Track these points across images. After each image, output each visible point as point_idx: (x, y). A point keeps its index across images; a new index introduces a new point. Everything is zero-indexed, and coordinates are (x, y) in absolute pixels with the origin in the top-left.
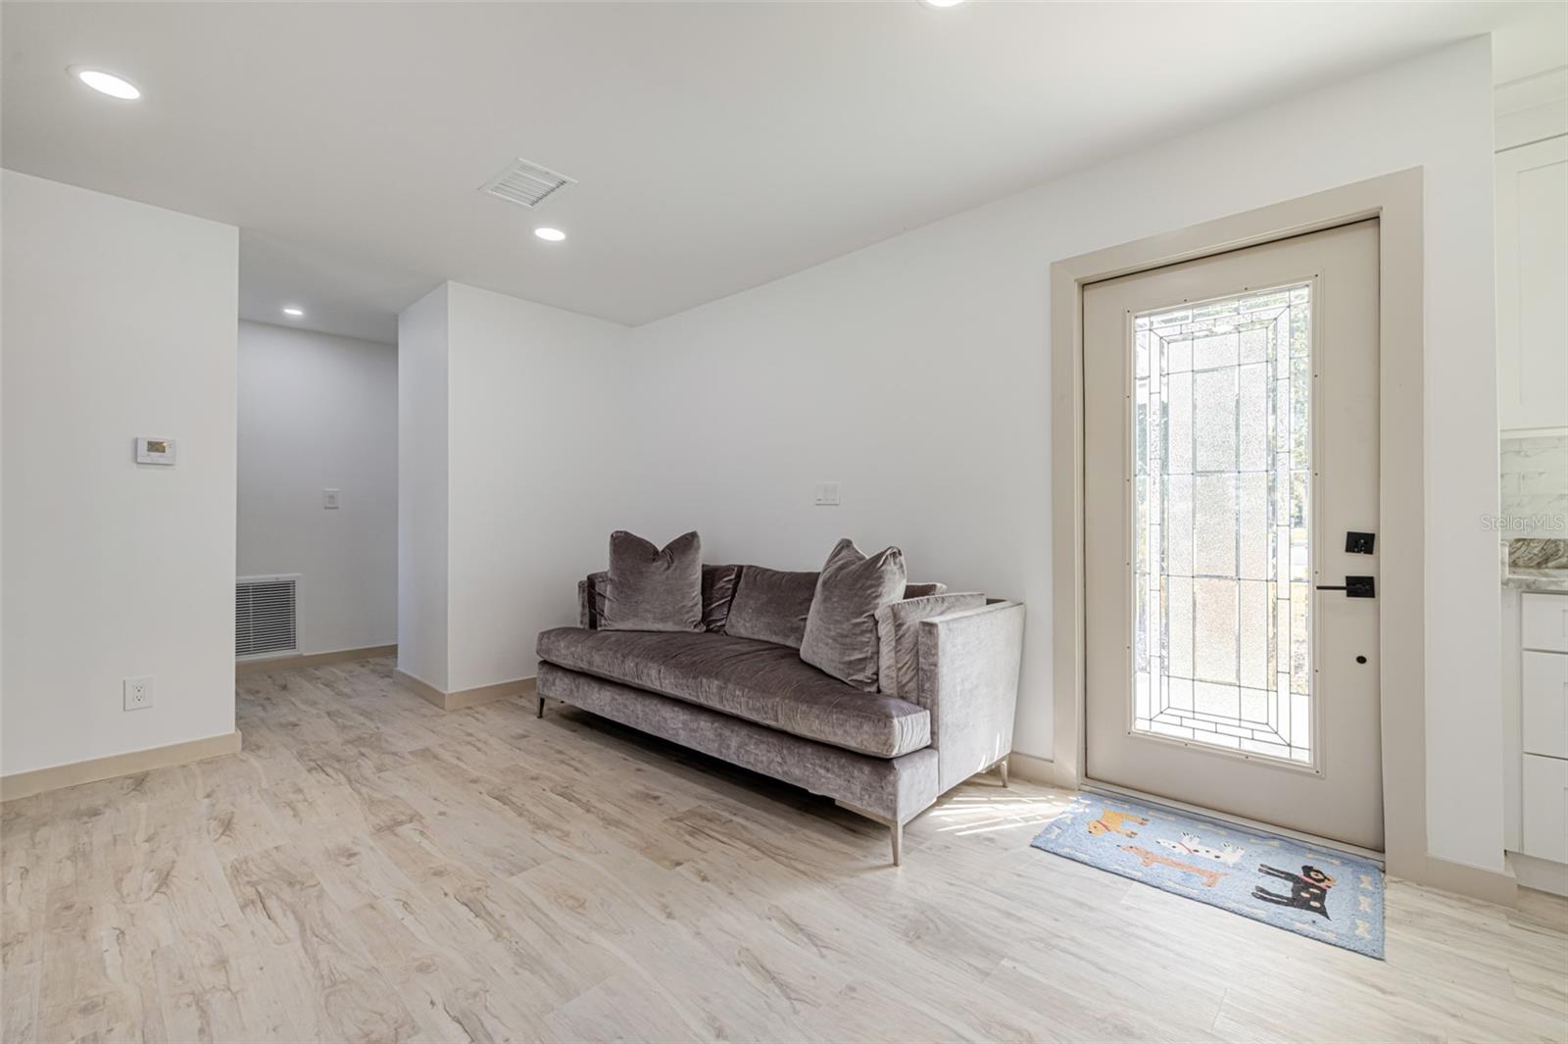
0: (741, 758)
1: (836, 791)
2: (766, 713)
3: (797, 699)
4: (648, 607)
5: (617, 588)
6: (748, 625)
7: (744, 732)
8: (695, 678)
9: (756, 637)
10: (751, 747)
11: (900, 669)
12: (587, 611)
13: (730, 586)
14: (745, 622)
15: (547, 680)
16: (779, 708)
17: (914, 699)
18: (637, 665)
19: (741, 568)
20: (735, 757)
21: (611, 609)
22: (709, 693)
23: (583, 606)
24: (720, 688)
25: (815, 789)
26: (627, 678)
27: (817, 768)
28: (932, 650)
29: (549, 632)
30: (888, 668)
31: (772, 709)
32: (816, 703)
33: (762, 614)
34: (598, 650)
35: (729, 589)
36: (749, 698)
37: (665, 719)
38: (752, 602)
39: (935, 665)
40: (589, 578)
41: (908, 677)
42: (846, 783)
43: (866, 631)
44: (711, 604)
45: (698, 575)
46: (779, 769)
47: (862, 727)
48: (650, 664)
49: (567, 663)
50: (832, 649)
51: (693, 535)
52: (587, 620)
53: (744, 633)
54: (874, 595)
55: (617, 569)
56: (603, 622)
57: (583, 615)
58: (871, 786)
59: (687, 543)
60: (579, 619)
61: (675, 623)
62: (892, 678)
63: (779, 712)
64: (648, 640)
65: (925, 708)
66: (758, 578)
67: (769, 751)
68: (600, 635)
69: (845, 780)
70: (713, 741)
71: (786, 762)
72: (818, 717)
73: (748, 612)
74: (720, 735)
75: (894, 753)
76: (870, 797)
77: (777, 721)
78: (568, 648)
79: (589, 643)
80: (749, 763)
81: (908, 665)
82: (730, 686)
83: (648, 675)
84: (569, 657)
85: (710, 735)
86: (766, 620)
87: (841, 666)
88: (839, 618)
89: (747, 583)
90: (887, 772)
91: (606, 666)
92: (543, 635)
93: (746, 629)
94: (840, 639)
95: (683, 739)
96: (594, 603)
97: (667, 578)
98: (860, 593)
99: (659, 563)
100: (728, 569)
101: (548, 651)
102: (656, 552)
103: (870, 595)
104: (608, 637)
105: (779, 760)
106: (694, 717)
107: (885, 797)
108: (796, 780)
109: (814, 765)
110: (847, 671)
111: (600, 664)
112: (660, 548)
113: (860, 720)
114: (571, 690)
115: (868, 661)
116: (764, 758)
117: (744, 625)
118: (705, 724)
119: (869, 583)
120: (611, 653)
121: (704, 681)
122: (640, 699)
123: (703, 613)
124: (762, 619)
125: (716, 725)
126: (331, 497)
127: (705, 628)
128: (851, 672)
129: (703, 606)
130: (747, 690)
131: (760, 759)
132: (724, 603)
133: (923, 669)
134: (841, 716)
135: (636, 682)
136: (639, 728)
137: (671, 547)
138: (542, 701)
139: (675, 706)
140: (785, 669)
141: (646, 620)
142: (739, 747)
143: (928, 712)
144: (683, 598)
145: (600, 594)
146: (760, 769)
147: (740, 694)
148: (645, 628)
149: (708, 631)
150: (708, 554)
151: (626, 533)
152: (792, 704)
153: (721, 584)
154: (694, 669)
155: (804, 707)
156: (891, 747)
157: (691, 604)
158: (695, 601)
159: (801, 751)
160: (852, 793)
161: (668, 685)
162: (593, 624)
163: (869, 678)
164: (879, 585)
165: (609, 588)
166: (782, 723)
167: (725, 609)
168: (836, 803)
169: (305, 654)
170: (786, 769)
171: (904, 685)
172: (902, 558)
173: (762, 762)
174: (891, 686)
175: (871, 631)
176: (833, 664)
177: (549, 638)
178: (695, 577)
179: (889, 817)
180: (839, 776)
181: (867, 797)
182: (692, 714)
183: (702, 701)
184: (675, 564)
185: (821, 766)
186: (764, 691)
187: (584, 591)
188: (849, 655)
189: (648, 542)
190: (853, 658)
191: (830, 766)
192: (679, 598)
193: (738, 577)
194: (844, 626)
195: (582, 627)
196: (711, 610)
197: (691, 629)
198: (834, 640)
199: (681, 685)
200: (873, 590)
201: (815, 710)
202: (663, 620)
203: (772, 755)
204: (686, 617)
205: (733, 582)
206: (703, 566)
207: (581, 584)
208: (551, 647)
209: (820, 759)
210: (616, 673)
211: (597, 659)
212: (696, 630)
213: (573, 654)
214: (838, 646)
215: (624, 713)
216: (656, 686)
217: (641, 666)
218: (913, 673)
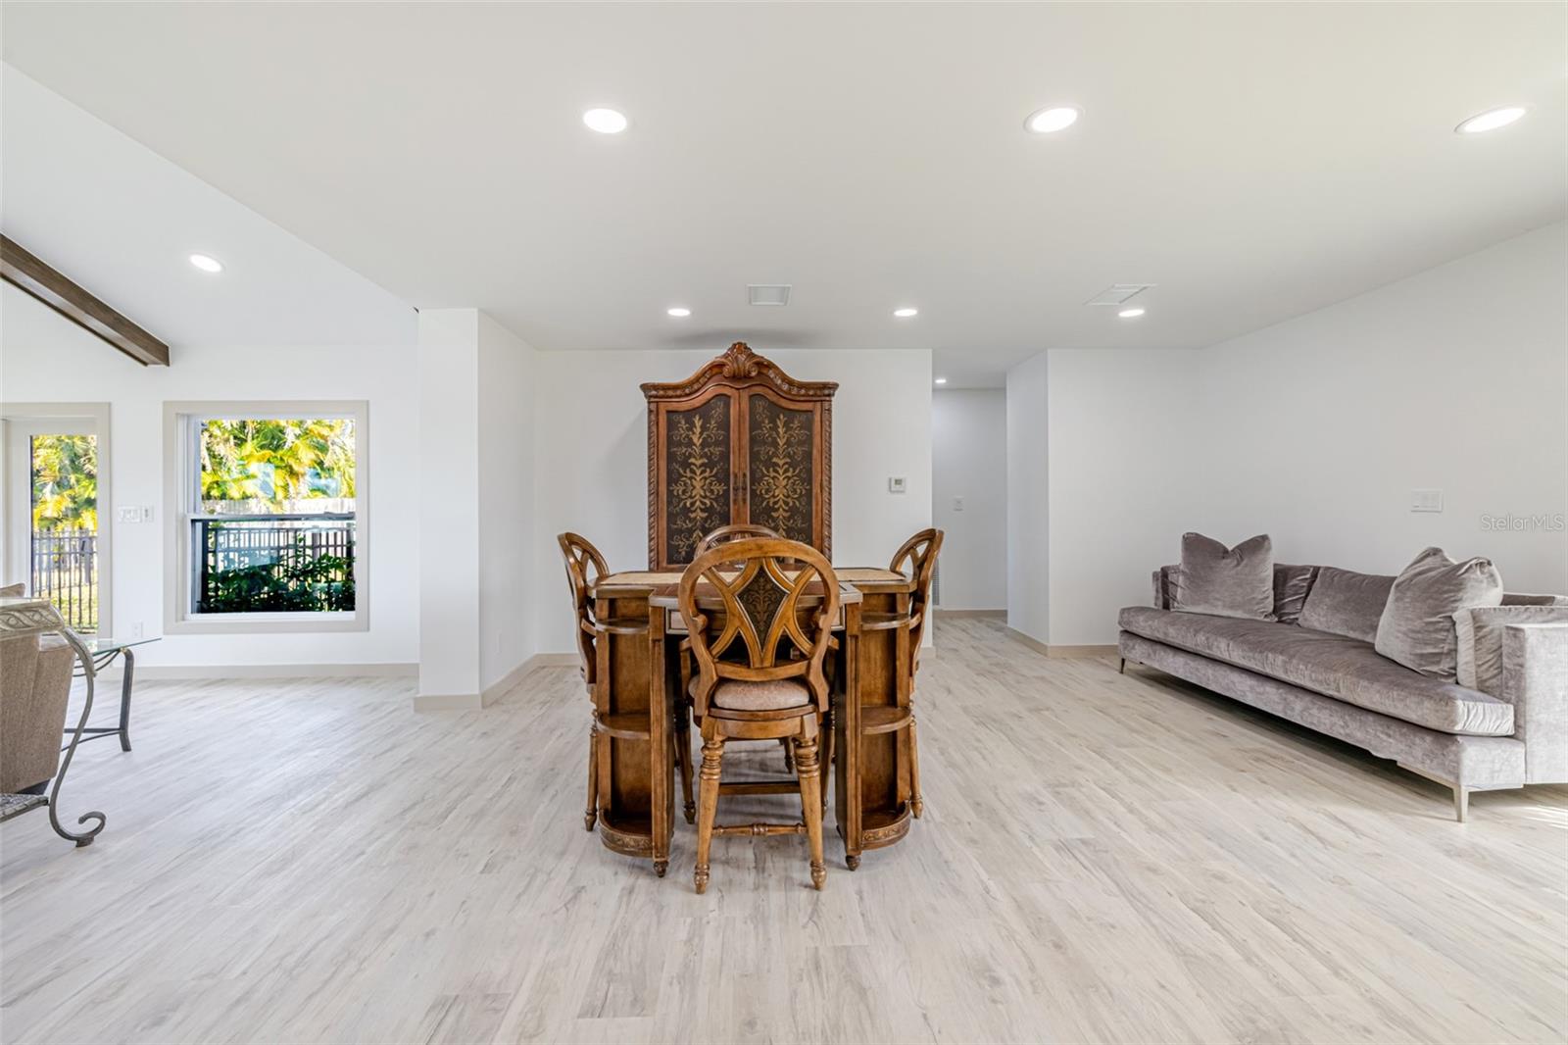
0: (1304, 718)
1: (1397, 754)
2: (1328, 685)
3: (1358, 676)
4: (1218, 596)
5: (1189, 579)
6: (1322, 619)
7: (1308, 698)
8: (1261, 652)
9: (1331, 631)
10: (1314, 711)
11: (1479, 666)
12: (1160, 595)
13: (1305, 584)
14: (1317, 616)
15: (1128, 645)
16: (1341, 682)
17: (1497, 694)
18: (1207, 639)
19: (1317, 569)
20: (1299, 718)
21: (1183, 595)
22: (1275, 665)
23: (1157, 591)
24: (1285, 662)
25: (1377, 751)
26: (1198, 648)
27: (1379, 734)
28: (1519, 651)
29: (1129, 609)
30: (1466, 663)
31: (1334, 682)
32: (1378, 681)
33: (1338, 611)
34: (1173, 625)
35: (1303, 586)
36: (1313, 672)
37: (1234, 683)
38: (1327, 599)
39: (1522, 666)
40: (1162, 569)
41: (1489, 674)
42: (1407, 748)
43: (1441, 630)
44: (1283, 599)
45: (1270, 573)
46: (1342, 731)
47: (1423, 704)
48: (1219, 639)
49: (1146, 633)
50: (1402, 641)
51: (1264, 538)
52: (1160, 602)
53: (1317, 626)
54: (1453, 599)
55: (1189, 563)
56: (1176, 604)
57: (1157, 598)
58: (1433, 753)
59: (1256, 545)
60: (1153, 602)
61: (1245, 612)
62: (1471, 673)
63: (1341, 685)
64: (1219, 622)
65: (1508, 702)
66: (1336, 579)
67: (1331, 716)
68: (1172, 615)
69: (1406, 746)
70: (1278, 703)
71: (1348, 726)
72: (1379, 692)
73: (1322, 609)
74: (1285, 699)
75: (1458, 728)
76: (1432, 761)
77: (1339, 691)
78: (1147, 622)
79: (1164, 619)
80: (1312, 723)
81: (1490, 663)
82: (1295, 661)
83: (1218, 647)
84: (1148, 629)
85: (1276, 698)
86: (1344, 617)
87: (1412, 657)
88: (1410, 616)
89: (1322, 583)
90: (1449, 743)
91: (1180, 637)
92: (1123, 611)
93: (1321, 623)
94: (1411, 635)
95: (1250, 700)
96: (1167, 590)
97: (1237, 574)
98: (1435, 596)
99: (1229, 561)
100: (1303, 569)
101: (1129, 623)
102: (1226, 551)
103: (1446, 599)
104: (1180, 617)
105: (1342, 724)
106: (1260, 684)
107: (1447, 763)
108: (1358, 741)
109: (1376, 731)
110: (1418, 662)
111: (1174, 635)
112: (1230, 548)
113: (1420, 697)
114: (1149, 655)
115: (1443, 657)
116: (1327, 721)
117: (1319, 620)
118: (1270, 689)
119: (1446, 588)
120: (1184, 628)
121: (1270, 655)
122: (1210, 665)
123: (1275, 607)
124: (1338, 615)
125: (1281, 691)
126: (959, 502)
127: (1276, 619)
128: (1423, 663)
129: (1275, 600)
130: (1310, 666)
131: (1323, 720)
132: (1297, 599)
133: (1506, 668)
134: (1403, 693)
135: (1207, 652)
136: (1210, 688)
137: (1241, 548)
138: (1123, 661)
139: (1243, 673)
140: (1353, 655)
141: (1216, 606)
142: (1304, 710)
143: (1511, 707)
144: (1253, 592)
145: (1172, 583)
146: (1322, 730)
147: (1304, 668)
148: (1215, 613)
149: (1280, 622)
150: (1279, 554)
151: (1197, 534)
152: (1355, 679)
153: (1294, 582)
154: (1259, 647)
155: (1366, 683)
156: (1454, 723)
157: (1260, 597)
158: (1265, 595)
159: (1362, 718)
160: (1413, 757)
161: (1237, 656)
162: (1166, 606)
163: (1444, 671)
164: (1459, 590)
165: (1181, 578)
166: (1343, 695)
167: (1299, 606)
168: (1399, 764)
169: (945, 609)
170: (1348, 731)
171: (1486, 681)
172: (1493, 567)
173: (1325, 724)
174: (1469, 679)
175: (1448, 631)
176: (1403, 655)
177: (1129, 614)
178: (1266, 573)
179: (1452, 779)
180: (1401, 742)
181: (1428, 761)
182: (1258, 680)
183: (1268, 671)
184: (1245, 562)
185: (1382, 732)
186: (1327, 668)
187: (1157, 580)
188: (1421, 649)
189: (1218, 543)
190: (1425, 651)
191: (1391, 733)
192: (1249, 590)
193: (1315, 576)
194: (1416, 624)
195: (1156, 608)
196: (1284, 604)
197: (1262, 618)
198: (1405, 634)
199: (1249, 657)
200: (1452, 594)
201: (1377, 686)
202: (1232, 607)
203: (1335, 719)
204: (1256, 607)
205: (1309, 581)
206: (1275, 565)
207: (1155, 575)
208: (1131, 619)
209: (1382, 725)
210: (1189, 644)
211: (1172, 631)
212: (1266, 620)
213: (1150, 626)
214: (1409, 640)
215: (1196, 675)
216: (1225, 656)
217: (1211, 640)
218: (1496, 672)
